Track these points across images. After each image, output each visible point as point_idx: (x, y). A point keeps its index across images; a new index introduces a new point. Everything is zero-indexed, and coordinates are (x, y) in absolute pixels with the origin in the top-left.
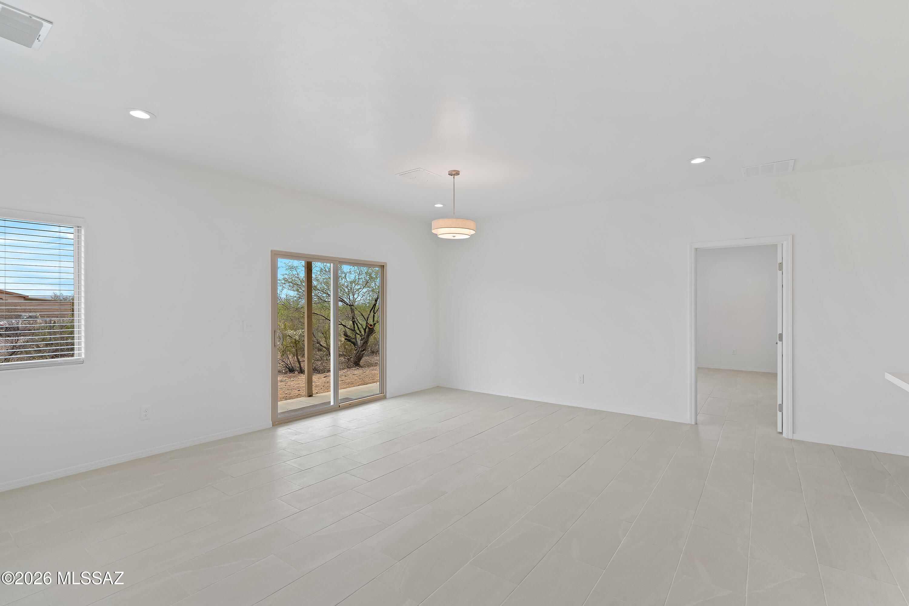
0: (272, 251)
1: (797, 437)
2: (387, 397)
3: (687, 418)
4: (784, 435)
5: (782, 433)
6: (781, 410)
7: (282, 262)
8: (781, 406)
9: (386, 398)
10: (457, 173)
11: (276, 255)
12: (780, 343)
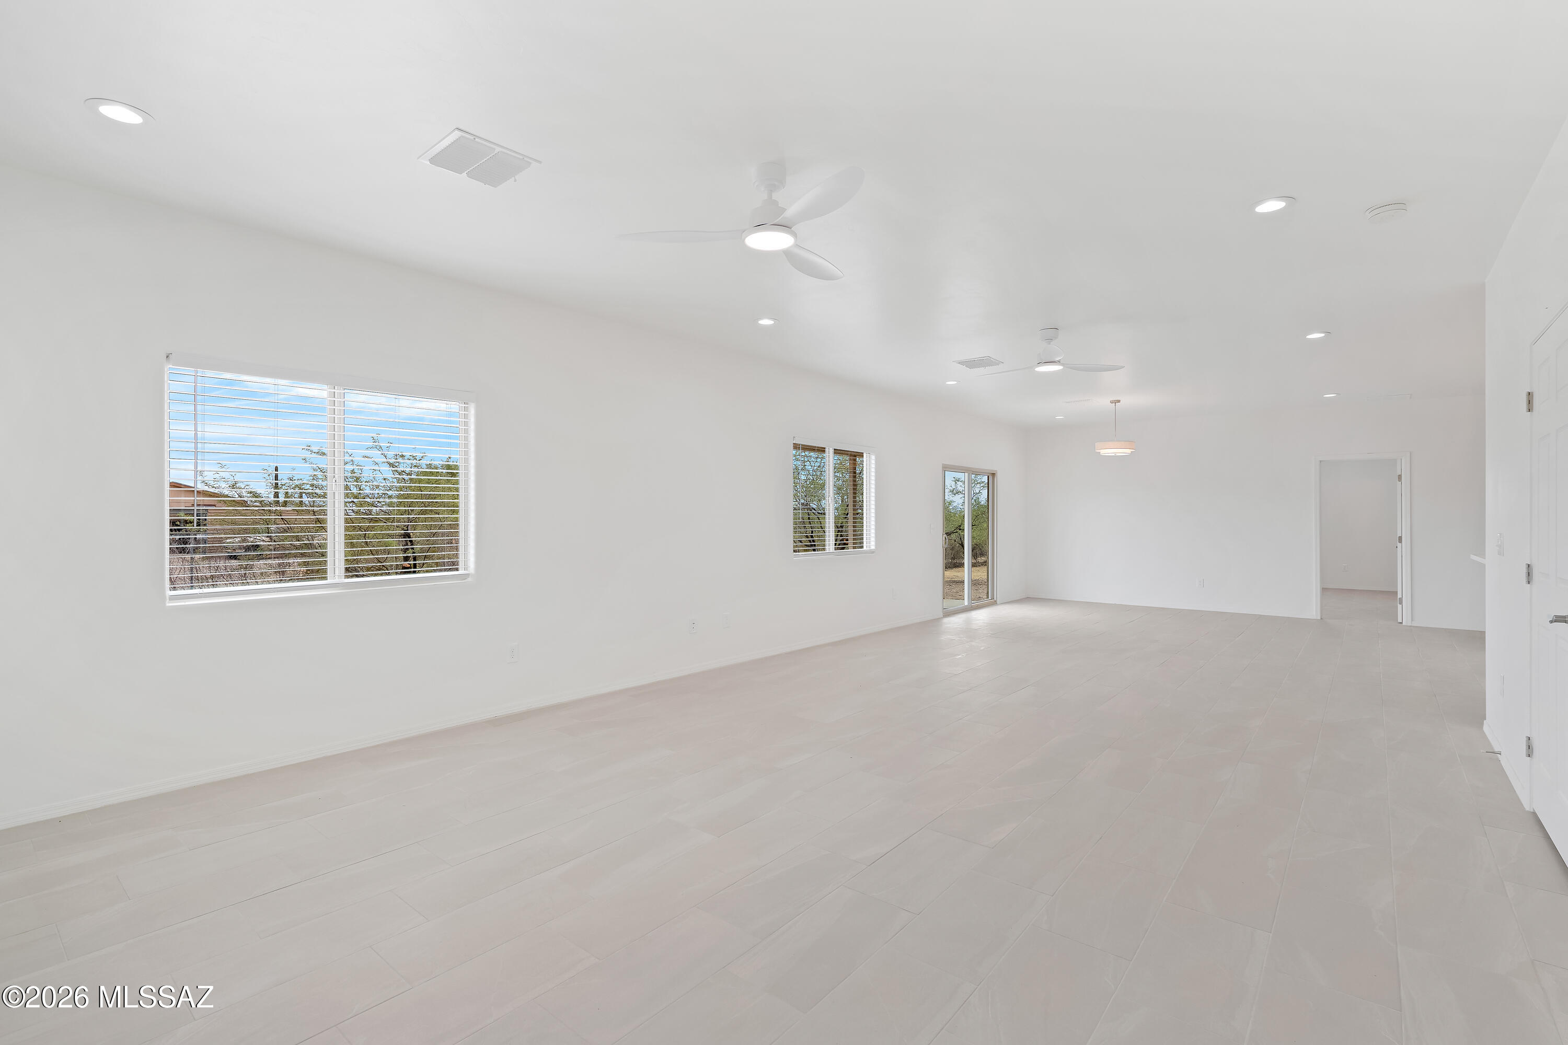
0: (943, 464)
1: (1415, 624)
2: (998, 603)
3: (1312, 612)
4: (1404, 624)
5: (1401, 623)
6: (1401, 603)
7: (950, 476)
8: (1401, 600)
9: (996, 604)
10: (1119, 401)
11: (946, 468)
12: (1399, 545)
